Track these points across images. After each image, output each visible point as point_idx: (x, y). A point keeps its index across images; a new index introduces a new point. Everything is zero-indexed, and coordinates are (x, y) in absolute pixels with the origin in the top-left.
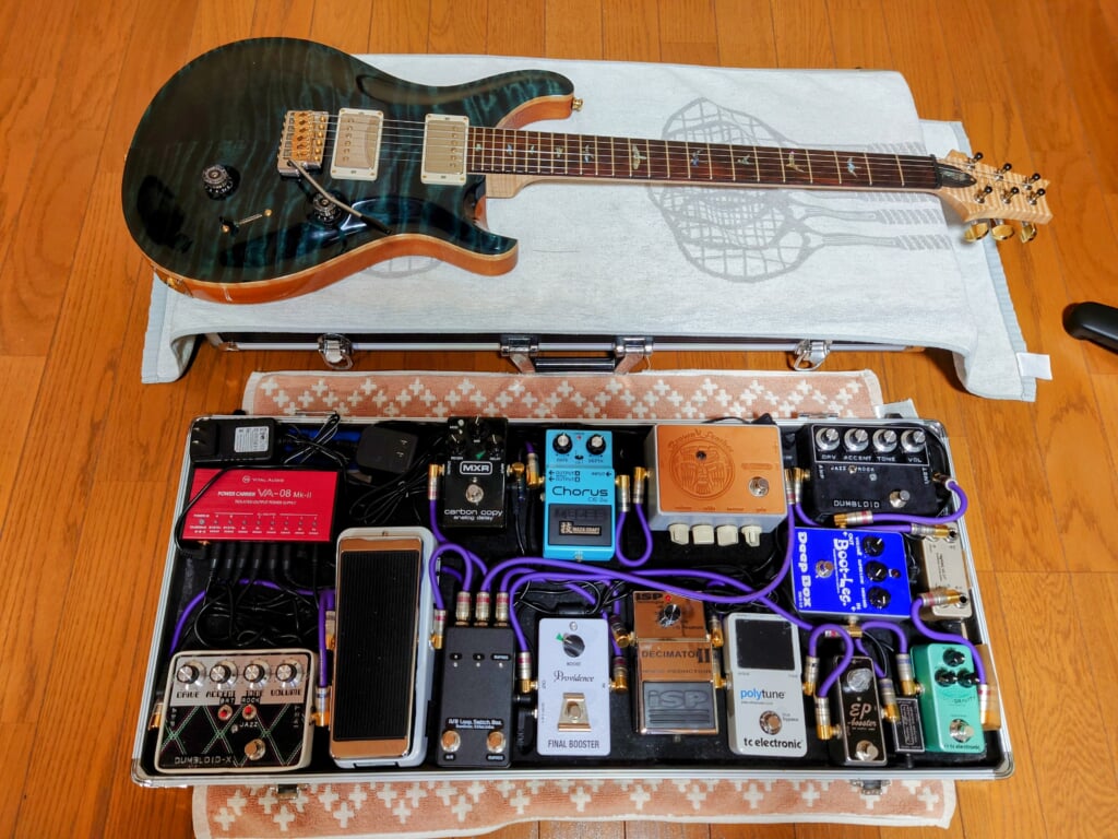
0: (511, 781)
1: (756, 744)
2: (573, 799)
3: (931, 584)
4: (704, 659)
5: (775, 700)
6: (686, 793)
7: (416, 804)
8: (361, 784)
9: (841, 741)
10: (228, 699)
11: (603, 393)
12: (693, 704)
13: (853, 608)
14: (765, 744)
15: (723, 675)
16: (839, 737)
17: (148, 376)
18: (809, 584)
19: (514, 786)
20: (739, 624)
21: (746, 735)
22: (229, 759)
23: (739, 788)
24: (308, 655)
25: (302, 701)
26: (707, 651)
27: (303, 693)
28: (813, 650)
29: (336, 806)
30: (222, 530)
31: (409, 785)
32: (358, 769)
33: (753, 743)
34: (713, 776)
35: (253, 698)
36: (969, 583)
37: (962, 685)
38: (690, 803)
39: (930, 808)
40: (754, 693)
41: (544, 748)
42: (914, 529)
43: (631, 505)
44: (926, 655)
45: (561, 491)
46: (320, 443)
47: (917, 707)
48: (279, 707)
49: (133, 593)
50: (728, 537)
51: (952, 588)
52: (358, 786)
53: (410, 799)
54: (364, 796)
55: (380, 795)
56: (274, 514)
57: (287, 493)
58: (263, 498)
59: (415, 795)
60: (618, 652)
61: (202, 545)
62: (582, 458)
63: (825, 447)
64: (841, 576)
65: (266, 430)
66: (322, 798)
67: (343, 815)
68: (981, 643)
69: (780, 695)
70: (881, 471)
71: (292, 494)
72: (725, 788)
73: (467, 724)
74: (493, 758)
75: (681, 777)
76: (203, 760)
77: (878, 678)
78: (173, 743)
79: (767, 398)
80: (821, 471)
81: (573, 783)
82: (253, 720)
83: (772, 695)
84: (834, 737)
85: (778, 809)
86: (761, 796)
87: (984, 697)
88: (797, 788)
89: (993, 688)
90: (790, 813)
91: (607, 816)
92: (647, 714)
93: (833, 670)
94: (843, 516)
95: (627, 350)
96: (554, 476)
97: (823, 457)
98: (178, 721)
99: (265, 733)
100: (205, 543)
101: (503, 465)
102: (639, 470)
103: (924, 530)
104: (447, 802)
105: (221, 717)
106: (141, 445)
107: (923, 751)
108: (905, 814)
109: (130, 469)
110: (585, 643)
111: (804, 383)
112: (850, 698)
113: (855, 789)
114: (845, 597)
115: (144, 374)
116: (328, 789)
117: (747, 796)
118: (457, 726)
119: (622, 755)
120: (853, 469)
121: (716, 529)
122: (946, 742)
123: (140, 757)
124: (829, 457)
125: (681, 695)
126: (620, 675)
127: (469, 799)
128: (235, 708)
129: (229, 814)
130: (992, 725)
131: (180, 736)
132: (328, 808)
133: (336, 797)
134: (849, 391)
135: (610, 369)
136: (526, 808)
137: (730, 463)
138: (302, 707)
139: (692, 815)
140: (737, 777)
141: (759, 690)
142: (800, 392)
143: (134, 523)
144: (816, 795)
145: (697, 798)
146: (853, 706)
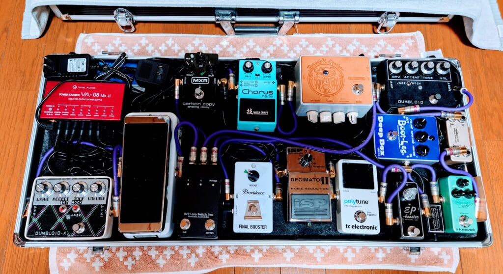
0: (219, 246)
1: (352, 227)
2: (253, 255)
3: (451, 144)
4: (325, 183)
5: (363, 205)
6: (313, 253)
7: (168, 258)
8: (139, 247)
9: (399, 226)
10: (65, 201)
11: (272, 46)
12: (318, 206)
13: (408, 156)
14: (357, 227)
15: (335, 193)
16: (398, 224)
17: (25, 35)
18: (384, 144)
19: (221, 249)
20: (344, 165)
21: (347, 222)
22: (65, 233)
23: (342, 251)
24: (109, 179)
25: (105, 203)
26: (327, 178)
27: (105, 199)
28: (385, 178)
29: (126, 258)
30: (61, 114)
31: (165, 248)
32: (136, 239)
33: (351, 227)
34: (328, 245)
35: (78, 201)
36: (471, 144)
37: (467, 197)
38: (315, 259)
39: (446, 262)
40: (352, 201)
41: (236, 229)
42: (443, 115)
43: (286, 101)
44: (447, 181)
45: (247, 91)
46: (115, 69)
47: (440, 209)
48: (92, 206)
49: (17, 148)
50: (339, 119)
51: (462, 146)
52: (137, 249)
53: (165, 255)
54: (141, 253)
55: (149, 253)
56: (90, 106)
57: (97, 95)
58: (84, 97)
59: (168, 253)
60: (278, 180)
61: (51, 122)
62: (259, 75)
63: (394, 71)
64: (401, 139)
65: (84, 60)
66: (118, 254)
67: (129, 263)
68: (476, 176)
69: (366, 202)
70: (425, 84)
71: (100, 95)
72: (334, 251)
73: (194, 215)
74: (208, 233)
75: (311, 245)
76: (51, 233)
77: (420, 194)
78: (35, 225)
79: (361, 48)
80: (391, 85)
81: (252, 248)
82: (78, 213)
83: (361, 202)
84: (395, 224)
85: (362, 262)
86: (353, 255)
87: (477, 204)
88: (373, 251)
89: (482, 200)
90: (370, 264)
91: (271, 264)
92: (293, 211)
93: (395, 188)
94: (403, 108)
95: (285, 19)
96: (243, 83)
97: (393, 77)
98: (37, 213)
99: (85, 219)
100: (53, 121)
101: (215, 79)
102: (290, 82)
103: (448, 115)
104: (185, 257)
105: (61, 211)
106: (21, 72)
107: (443, 232)
108: (432, 265)
109: (16, 85)
110: (260, 174)
111: (382, 40)
112: (404, 204)
113: (405, 252)
114: (403, 150)
115: (23, 34)
116: (121, 250)
117: (346, 255)
118: (189, 216)
119: (279, 233)
120: (409, 83)
121: (332, 115)
122: (457, 227)
123: (18, 232)
124: (396, 77)
125: (312, 201)
126: (278, 191)
127: (197, 255)
128: (68, 206)
129: (68, 262)
130: (481, 219)
131: (39, 221)
132: (121, 259)
133: (125, 254)
134: (407, 44)
135: (276, 33)
136: (227, 260)
137: (342, 76)
138: (105, 206)
139: (316, 264)
140: (341, 245)
141: (355, 200)
142: (380, 46)
143: (18, 112)
144: (384, 255)
145: (319, 255)
146: (406, 208)
